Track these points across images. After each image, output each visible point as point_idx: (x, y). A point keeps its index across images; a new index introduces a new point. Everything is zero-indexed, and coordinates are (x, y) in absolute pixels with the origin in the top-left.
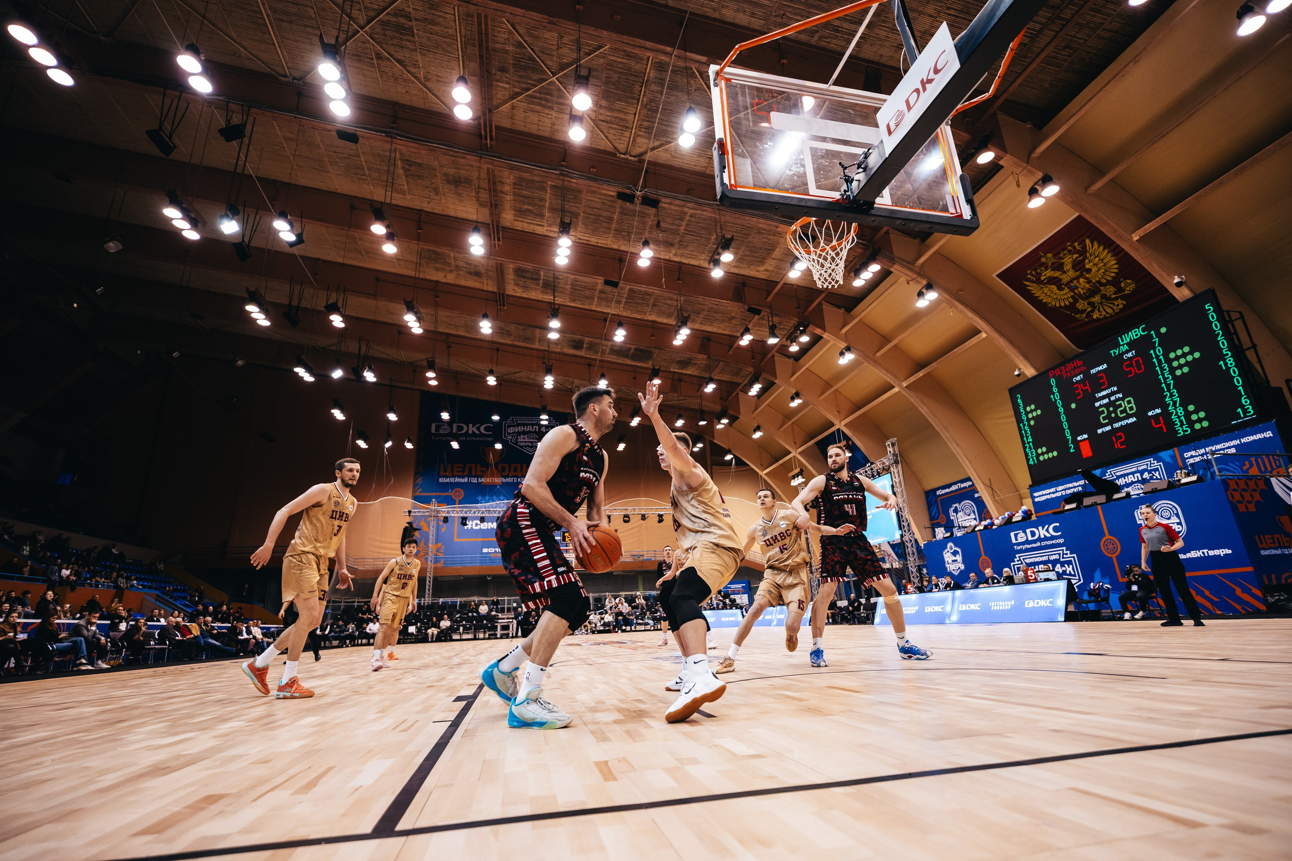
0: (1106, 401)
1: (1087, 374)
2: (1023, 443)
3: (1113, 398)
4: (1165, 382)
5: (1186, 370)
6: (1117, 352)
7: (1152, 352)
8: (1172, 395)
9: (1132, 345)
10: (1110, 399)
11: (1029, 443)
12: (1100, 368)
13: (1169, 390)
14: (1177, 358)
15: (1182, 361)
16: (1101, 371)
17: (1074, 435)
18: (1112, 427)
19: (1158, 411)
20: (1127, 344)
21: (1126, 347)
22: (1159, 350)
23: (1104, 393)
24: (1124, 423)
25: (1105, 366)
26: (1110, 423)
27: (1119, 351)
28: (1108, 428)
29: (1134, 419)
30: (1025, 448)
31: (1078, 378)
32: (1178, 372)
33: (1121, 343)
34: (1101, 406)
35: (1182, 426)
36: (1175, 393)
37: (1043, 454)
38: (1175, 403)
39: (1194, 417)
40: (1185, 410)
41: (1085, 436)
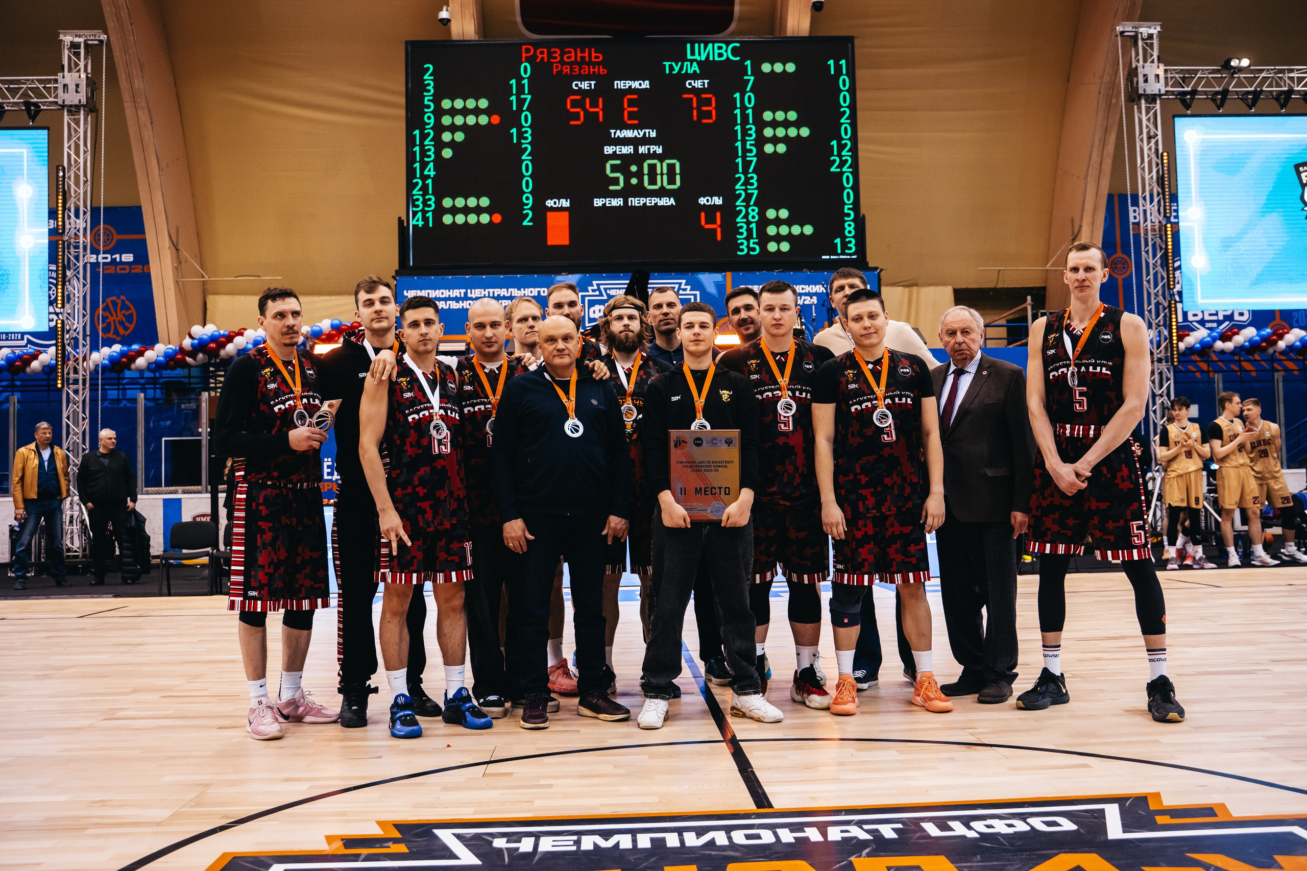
0: (627, 150)
1: (604, 86)
2: (411, 173)
3: (642, 150)
4: (744, 157)
5: (782, 148)
6: (677, 69)
7: (737, 95)
8: (747, 183)
9: (707, 68)
10: (636, 150)
11: (424, 178)
12: (635, 84)
13: (745, 172)
14: (774, 124)
15: (781, 132)
16: (636, 90)
17: (540, 196)
18: (626, 202)
19: (718, 201)
20: (700, 63)
21: (695, 66)
22: (749, 97)
23: (629, 134)
24: (651, 201)
25: (646, 85)
26: (625, 193)
27: (681, 68)
28: (617, 202)
29: (672, 201)
30: (410, 186)
31: (585, 85)
32: (769, 148)
33: (689, 57)
34: (614, 156)
35: (748, 238)
36: (754, 181)
37: (454, 211)
38: (749, 197)
39: (771, 230)
40: (762, 214)
41: (565, 203)
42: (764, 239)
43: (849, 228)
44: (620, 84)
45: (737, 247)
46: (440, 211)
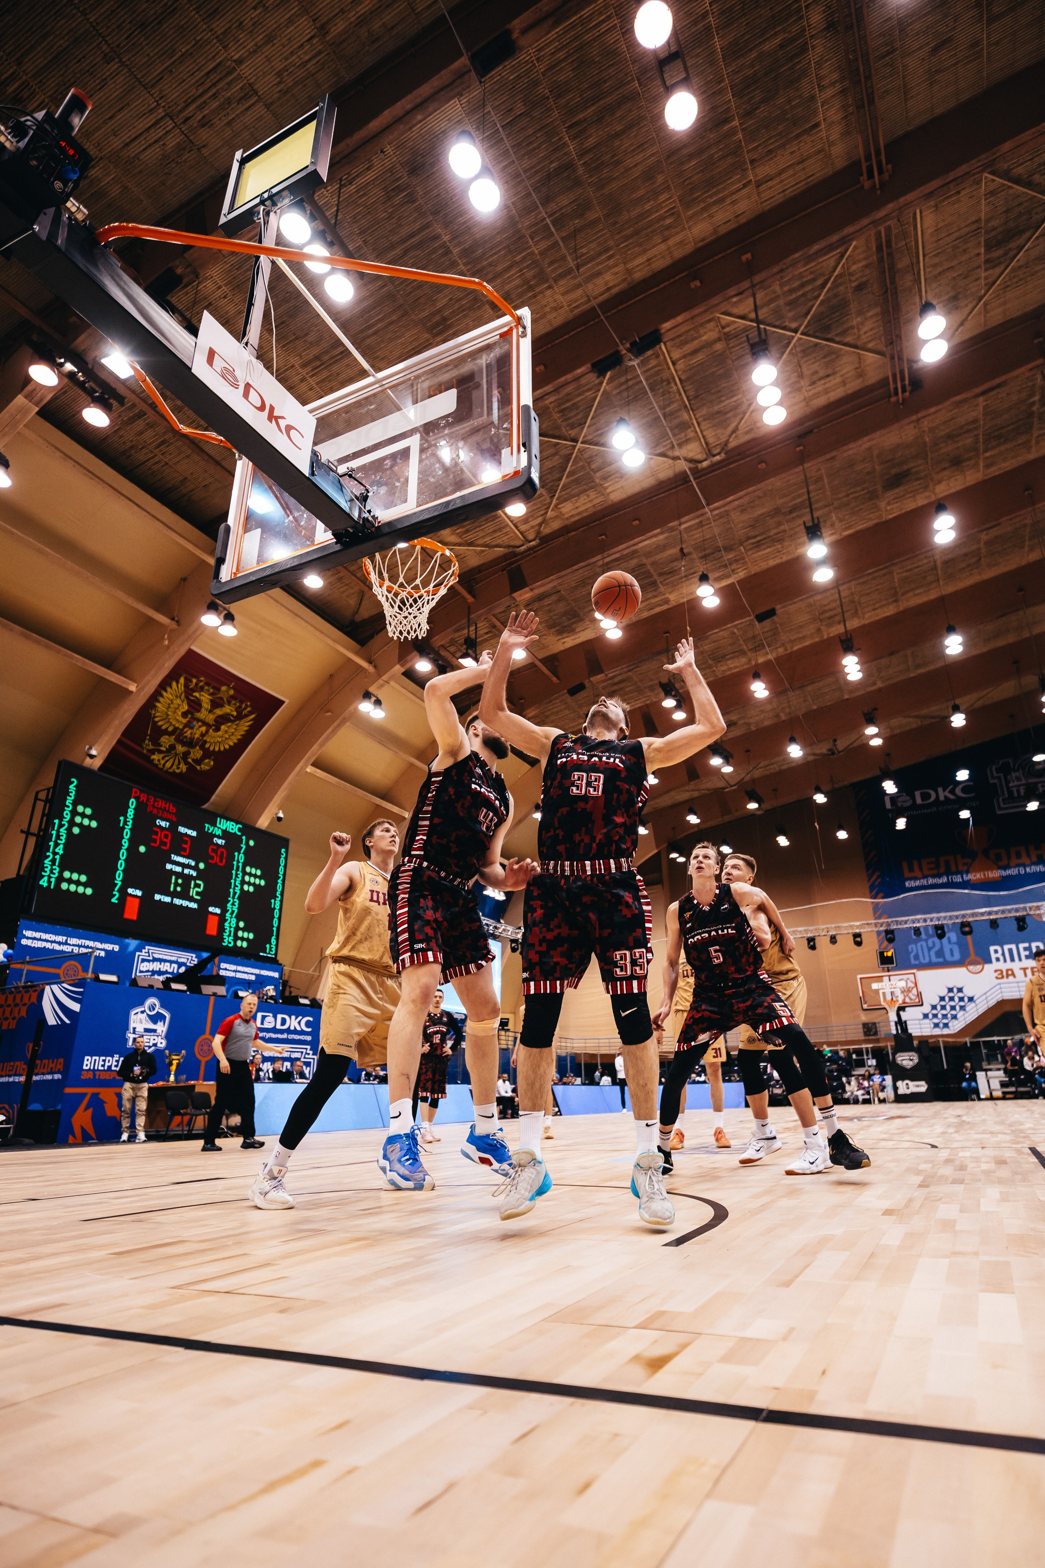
0: (178, 869)
3: (186, 871)
4: (234, 889)
5: (252, 890)
6: (211, 830)
7: (236, 854)
8: (233, 904)
9: (225, 834)
10: (183, 870)
11: (55, 853)
12: (189, 832)
13: (233, 898)
14: (251, 875)
15: (252, 880)
16: (189, 836)
17: (126, 885)
18: (172, 900)
19: (217, 911)
20: (222, 831)
21: (220, 831)
22: (242, 857)
23: (181, 860)
24: (185, 904)
25: (195, 834)
26: (172, 896)
27: (213, 830)
28: (167, 899)
29: (196, 906)
31: (163, 824)
32: (246, 888)
33: (218, 826)
34: (172, 871)
35: (229, 936)
36: (236, 904)
37: (70, 881)
38: (233, 912)
39: (240, 934)
40: (237, 923)
41: (139, 893)
42: (236, 938)
43: (273, 940)
44: (182, 830)
45: (222, 940)
46: (60, 879)
